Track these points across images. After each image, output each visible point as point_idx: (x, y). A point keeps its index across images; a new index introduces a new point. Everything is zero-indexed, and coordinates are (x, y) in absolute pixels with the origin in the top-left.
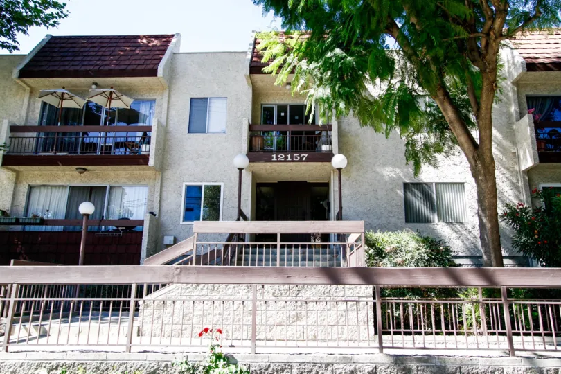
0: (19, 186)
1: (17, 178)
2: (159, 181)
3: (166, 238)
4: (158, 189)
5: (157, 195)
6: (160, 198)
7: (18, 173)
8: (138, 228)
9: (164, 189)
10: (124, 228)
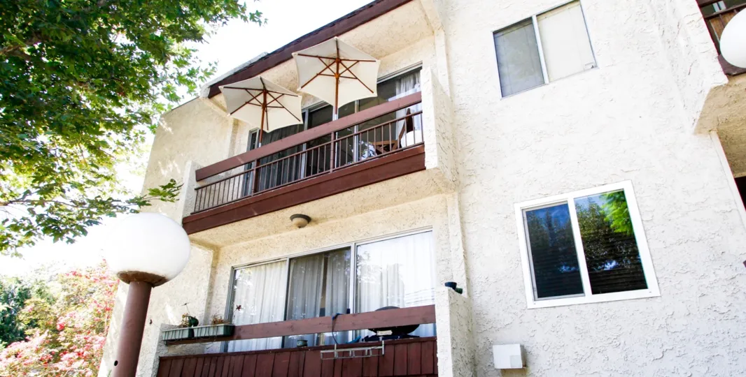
0: (218, 271)
1: (216, 258)
2: (457, 213)
3: (496, 349)
4: (455, 229)
5: (456, 242)
6: (465, 249)
7: (216, 249)
8: (424, 330)
9: (470, 228)
10: (389, 332)
